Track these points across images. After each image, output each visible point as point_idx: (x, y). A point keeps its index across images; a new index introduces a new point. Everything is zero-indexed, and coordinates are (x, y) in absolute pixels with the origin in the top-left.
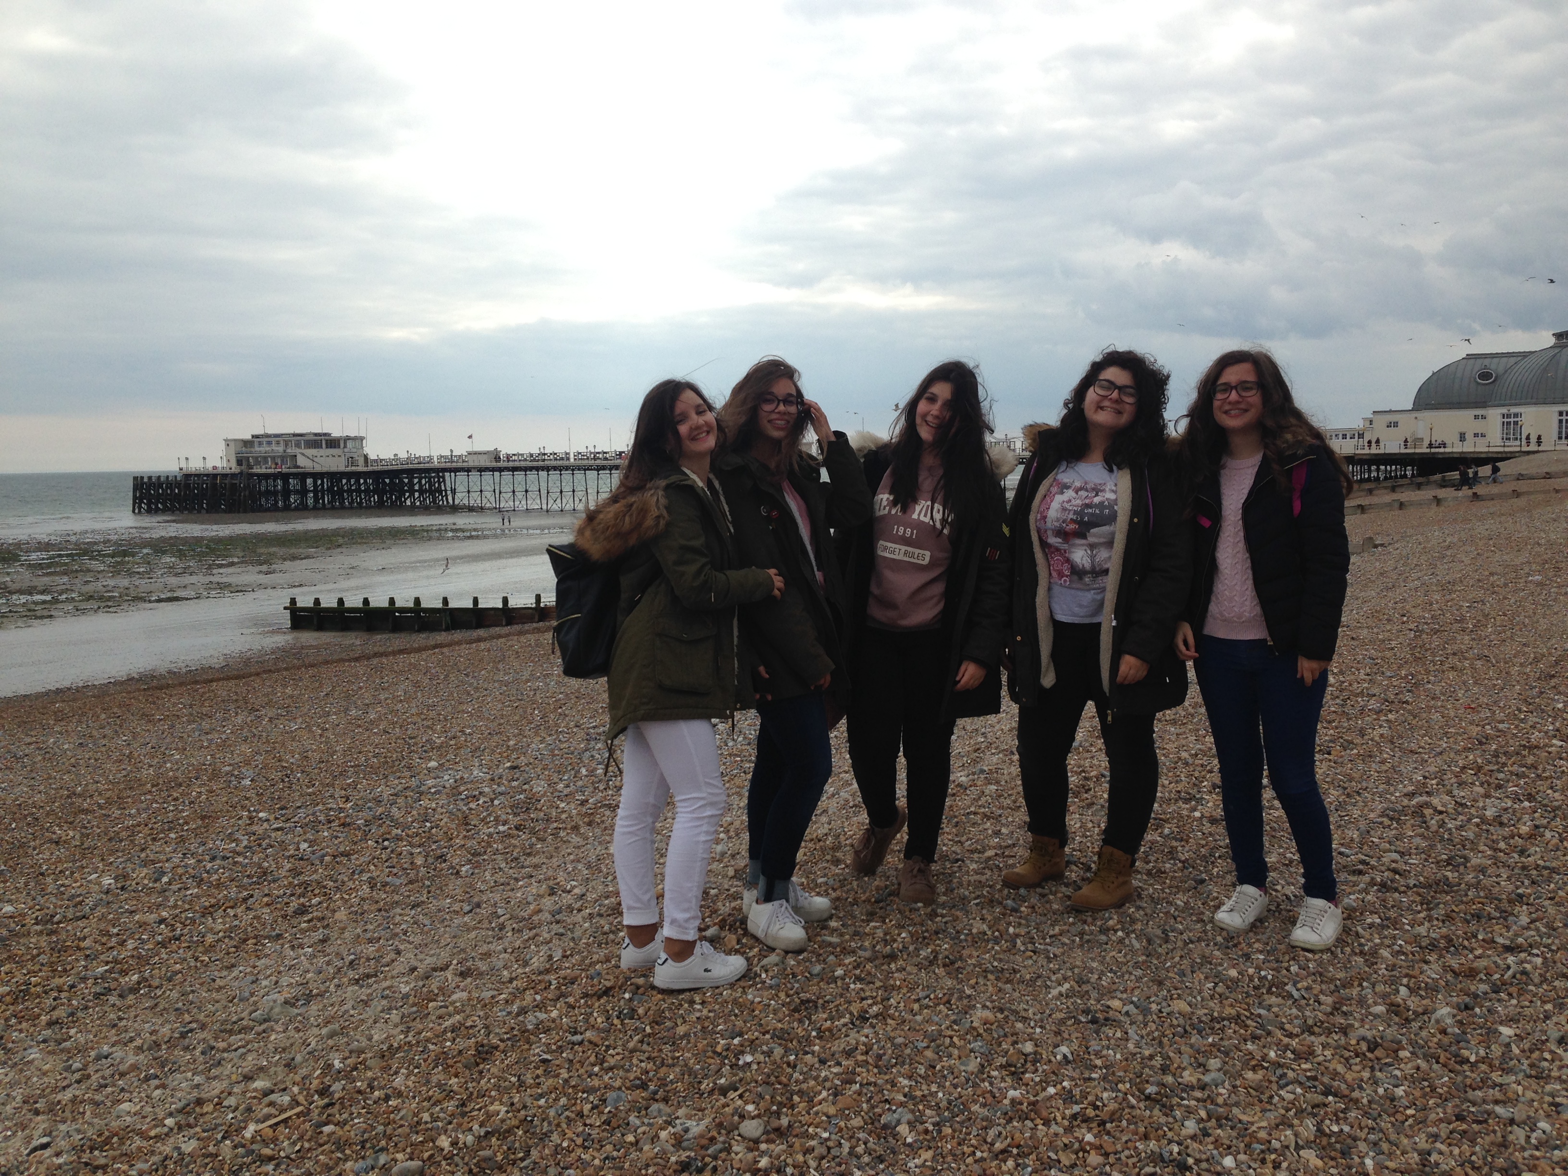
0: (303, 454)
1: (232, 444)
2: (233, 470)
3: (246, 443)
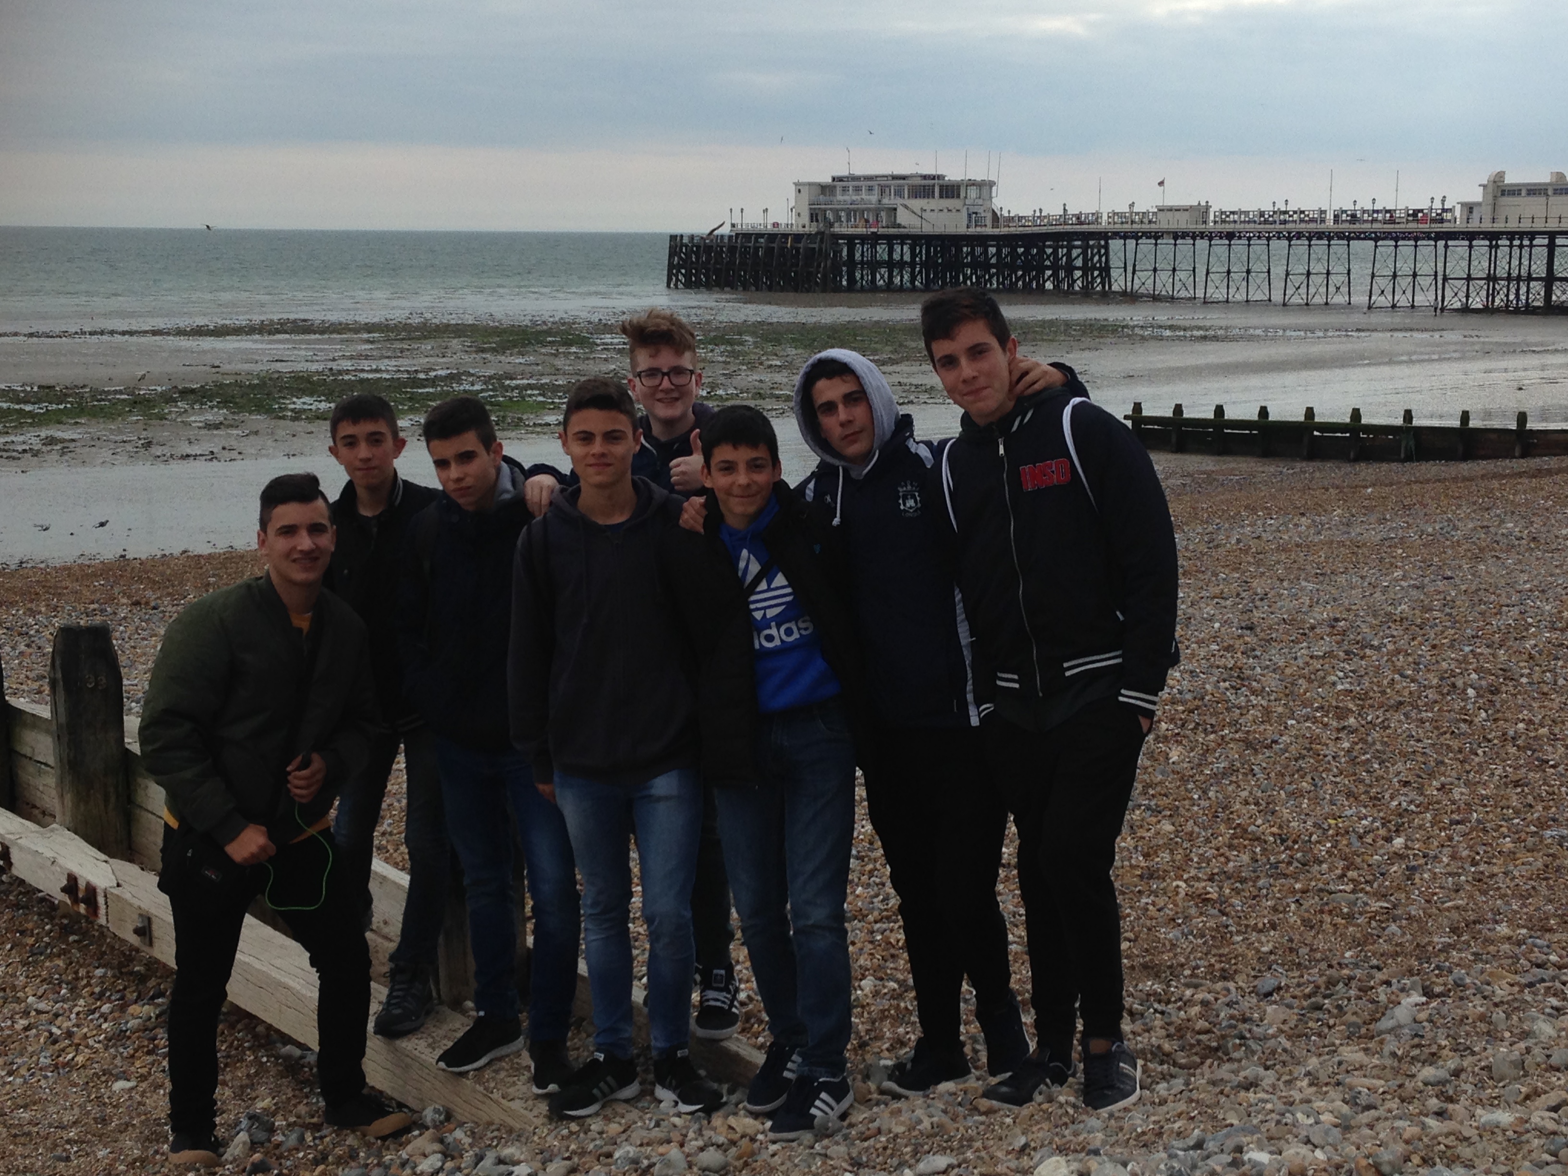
0: (906, 207)
1: (805, 191)
2: (807, 229)
3: (824, 189)
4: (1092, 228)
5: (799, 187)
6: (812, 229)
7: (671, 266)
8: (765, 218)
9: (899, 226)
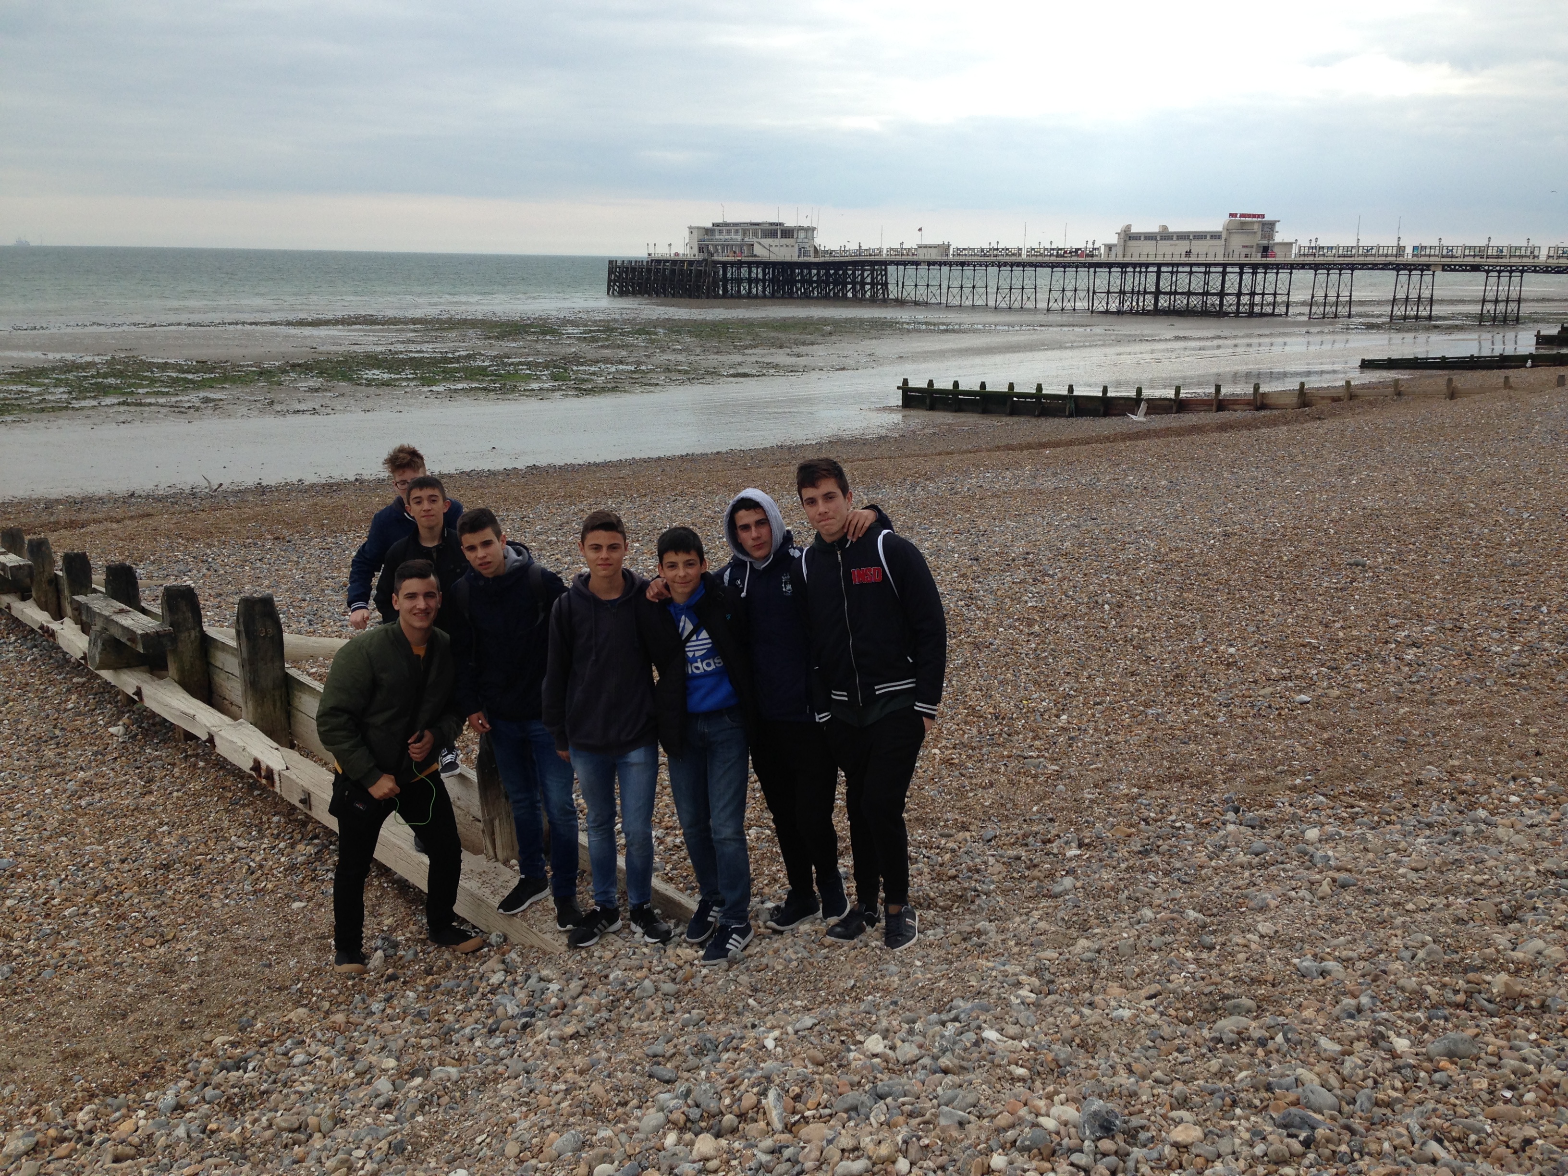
0: (760, 243)
1: (695, 232)
2: (697, 257)
3: (708, 231)
4: (877, 258)
5: (691, 230)
6: (699, 257)
7: (609, 281)
8: (670, 249)
9: (755, 256)
